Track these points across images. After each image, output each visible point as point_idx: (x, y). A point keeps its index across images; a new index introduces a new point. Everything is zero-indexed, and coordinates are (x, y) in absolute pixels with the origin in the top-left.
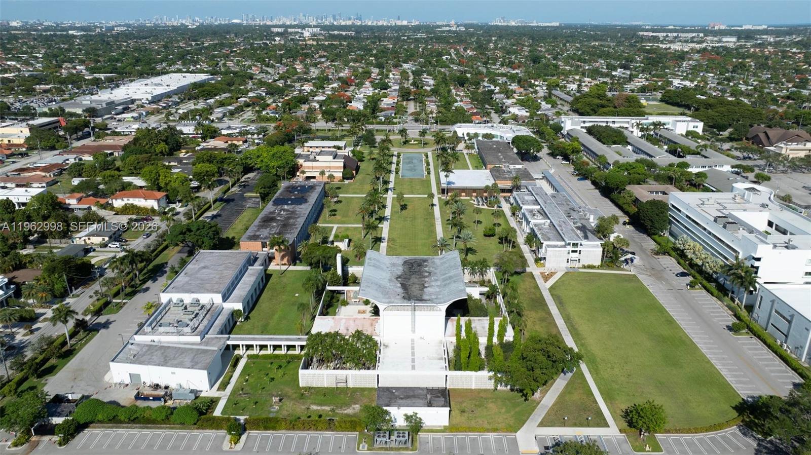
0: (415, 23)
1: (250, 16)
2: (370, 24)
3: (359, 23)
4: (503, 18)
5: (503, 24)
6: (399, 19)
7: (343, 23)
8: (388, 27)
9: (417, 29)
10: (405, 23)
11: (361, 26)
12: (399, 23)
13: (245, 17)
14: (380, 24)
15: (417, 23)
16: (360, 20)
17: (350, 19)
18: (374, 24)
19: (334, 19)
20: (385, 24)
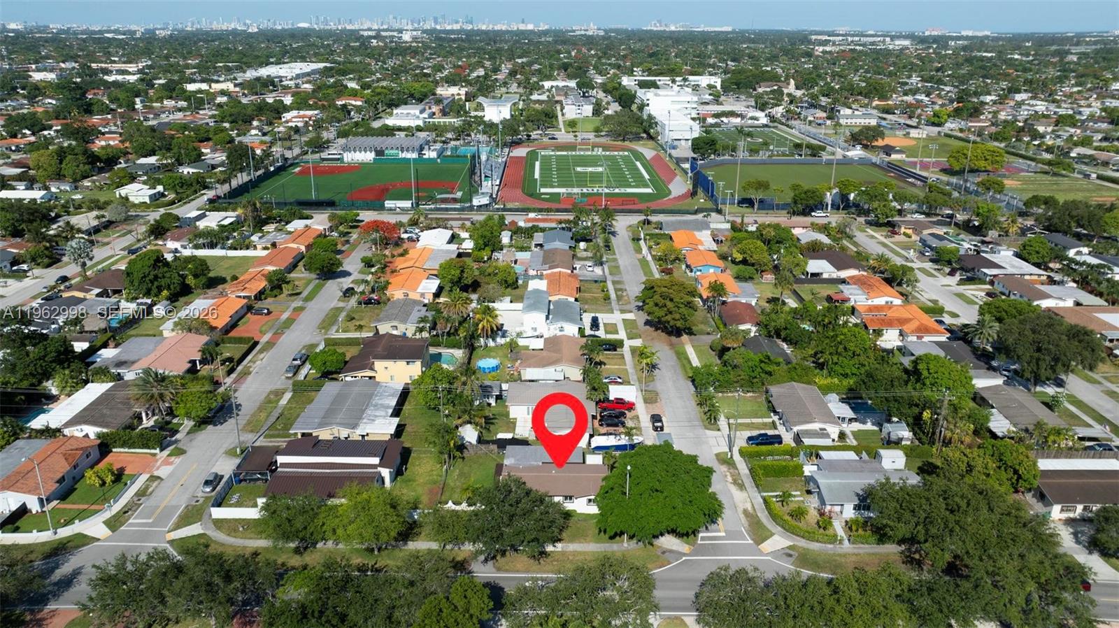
0: (543, 27)
1: (322, 19)
2: (484, 28)
3: (469, 27)
4: (660, 22)
5: (659, 29)
6: (523, 22)
7: (449, 28)
8: (507, 32)
9: (545, 33)
10: (530, 27)
11: (472, 30)
12: (522, 27)
13: (314, 20)
14: (497, 28)
15: (546, 27)
16: (471, 23)
17: (457, 22)
18: (490, 28)
19: (436, 22)
20: (504, 28)
